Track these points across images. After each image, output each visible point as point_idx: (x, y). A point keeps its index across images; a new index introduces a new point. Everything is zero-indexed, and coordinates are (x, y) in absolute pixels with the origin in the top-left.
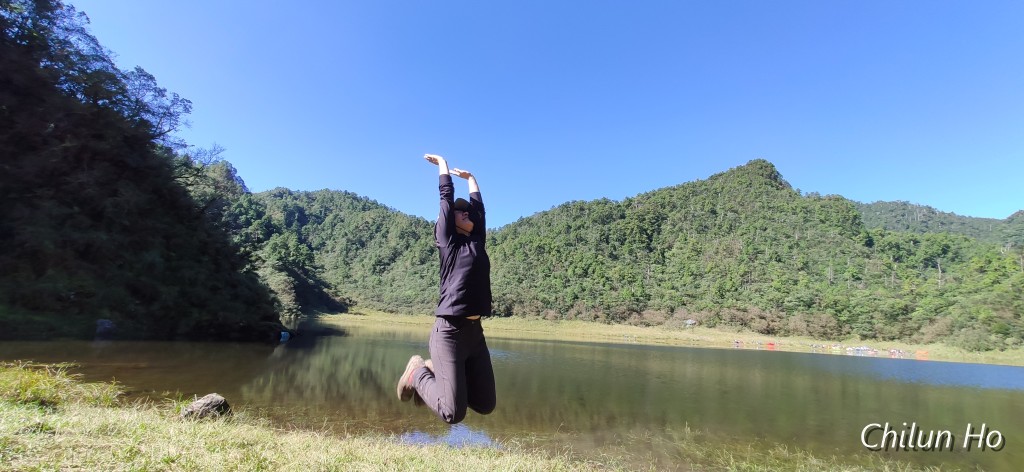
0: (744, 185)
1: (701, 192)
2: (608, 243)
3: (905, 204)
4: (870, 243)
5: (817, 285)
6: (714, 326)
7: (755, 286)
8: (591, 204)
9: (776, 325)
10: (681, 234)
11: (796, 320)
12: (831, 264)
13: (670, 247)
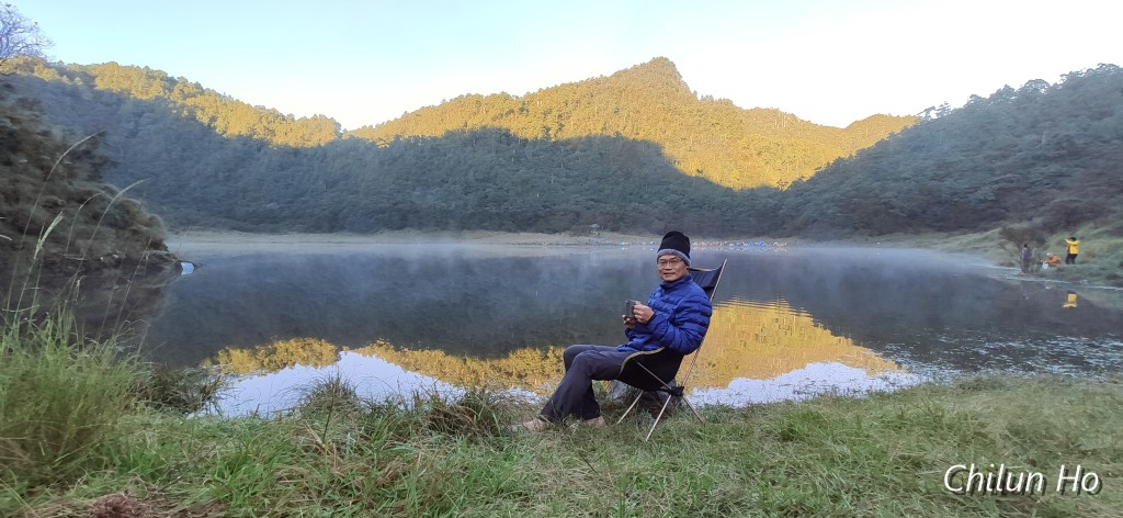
0: (648, 84)
1: (605, 90)
3: (776, 112)
6: (618, 230)
8: (488, 98)
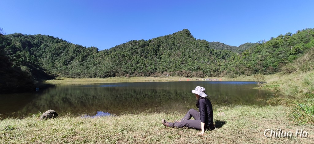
0: (182, 36)
1: (170, 38)
2: (144, 53)
3: (219, 42)
4: (211, 53)
5: (199, 64)
6: (174, 76)
7: (184, 65)
8: (139, 41)
9: (189, 75)
10: (165, 50)
11: (194, 73)
12: (202, 58)
13: (162, 54)
